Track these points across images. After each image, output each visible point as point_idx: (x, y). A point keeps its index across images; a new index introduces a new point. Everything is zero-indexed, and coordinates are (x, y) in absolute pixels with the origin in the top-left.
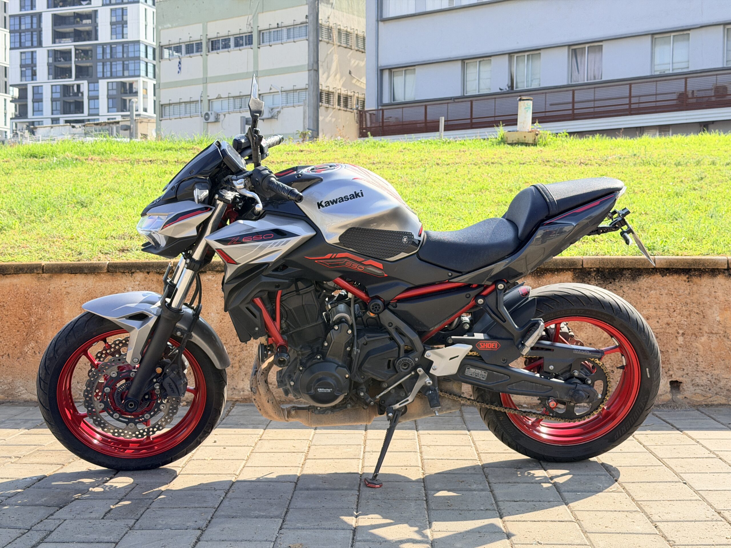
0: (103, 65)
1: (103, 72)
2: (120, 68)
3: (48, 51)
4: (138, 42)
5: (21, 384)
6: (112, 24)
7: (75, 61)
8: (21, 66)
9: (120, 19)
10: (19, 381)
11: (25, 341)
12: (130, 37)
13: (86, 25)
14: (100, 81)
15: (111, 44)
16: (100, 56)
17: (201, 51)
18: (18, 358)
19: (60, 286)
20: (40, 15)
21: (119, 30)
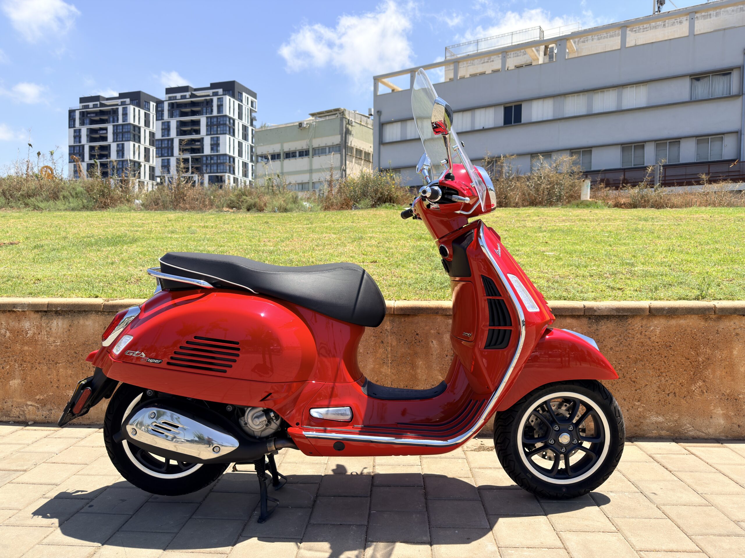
0: (207, 166)
1: (206, 170)
2: (215, 168)
3: (177, 159)
4: (225, 155)
5: (688, 421)
6: (211, 145)
7: (191, 164)
8: (162, 166)
9: (215, 142)
10: (686, 418)
11: (693, 380)
12: (221, 152)
13: (197, 145)
14: (205, 175)
15: (210, 156)
16: (204, 162)
17: (280, 158)
18: (685, 397)
19: (730, 328)
20: (172, 140)
21: (215, 148)
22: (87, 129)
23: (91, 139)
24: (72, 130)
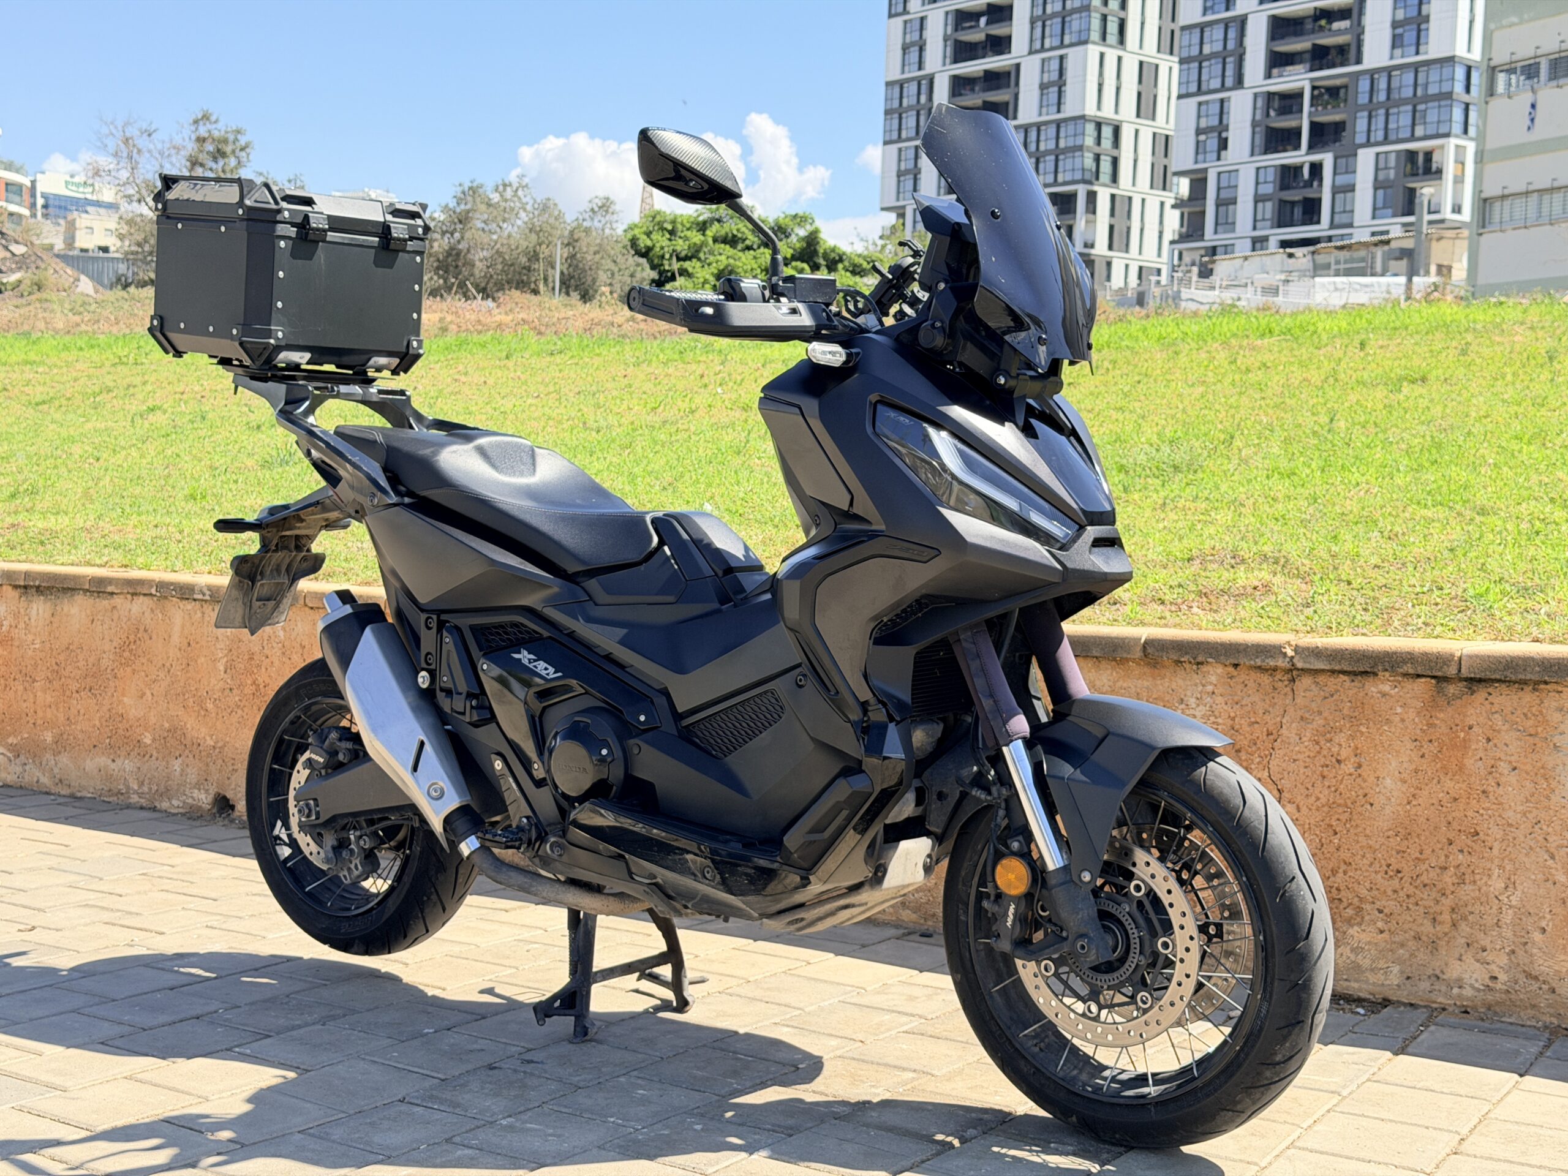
0: (1370, 117)
1: (1369, 131)
2: (1405, 120)
3: (1256, 95)
4: (1451, 60)
6: (1395, 25)
7: (1310, 114)
8: (1199, 132)
9: (1413, 12)
12: (1434, 49)
13: (1337, 34)
14: (1360, 152)
15: (1389, 71)
16: (1363, 99)
20: (1242, 21)
21: (1410, 36)
22: (947, 13)
23: (963, 51)
24: (899, 21)
